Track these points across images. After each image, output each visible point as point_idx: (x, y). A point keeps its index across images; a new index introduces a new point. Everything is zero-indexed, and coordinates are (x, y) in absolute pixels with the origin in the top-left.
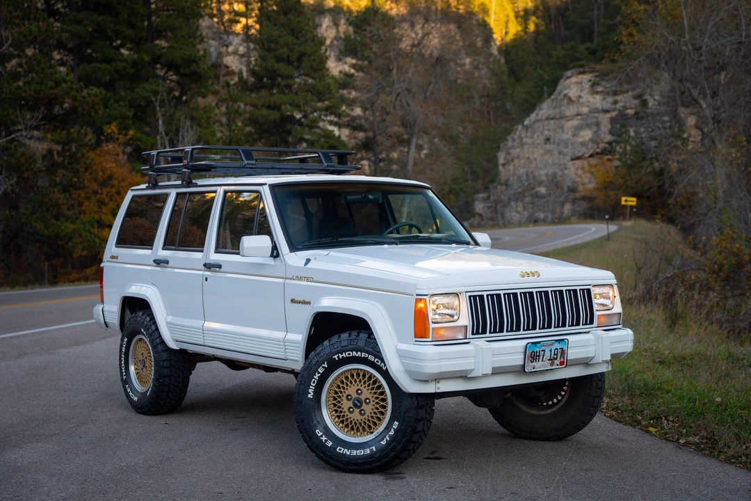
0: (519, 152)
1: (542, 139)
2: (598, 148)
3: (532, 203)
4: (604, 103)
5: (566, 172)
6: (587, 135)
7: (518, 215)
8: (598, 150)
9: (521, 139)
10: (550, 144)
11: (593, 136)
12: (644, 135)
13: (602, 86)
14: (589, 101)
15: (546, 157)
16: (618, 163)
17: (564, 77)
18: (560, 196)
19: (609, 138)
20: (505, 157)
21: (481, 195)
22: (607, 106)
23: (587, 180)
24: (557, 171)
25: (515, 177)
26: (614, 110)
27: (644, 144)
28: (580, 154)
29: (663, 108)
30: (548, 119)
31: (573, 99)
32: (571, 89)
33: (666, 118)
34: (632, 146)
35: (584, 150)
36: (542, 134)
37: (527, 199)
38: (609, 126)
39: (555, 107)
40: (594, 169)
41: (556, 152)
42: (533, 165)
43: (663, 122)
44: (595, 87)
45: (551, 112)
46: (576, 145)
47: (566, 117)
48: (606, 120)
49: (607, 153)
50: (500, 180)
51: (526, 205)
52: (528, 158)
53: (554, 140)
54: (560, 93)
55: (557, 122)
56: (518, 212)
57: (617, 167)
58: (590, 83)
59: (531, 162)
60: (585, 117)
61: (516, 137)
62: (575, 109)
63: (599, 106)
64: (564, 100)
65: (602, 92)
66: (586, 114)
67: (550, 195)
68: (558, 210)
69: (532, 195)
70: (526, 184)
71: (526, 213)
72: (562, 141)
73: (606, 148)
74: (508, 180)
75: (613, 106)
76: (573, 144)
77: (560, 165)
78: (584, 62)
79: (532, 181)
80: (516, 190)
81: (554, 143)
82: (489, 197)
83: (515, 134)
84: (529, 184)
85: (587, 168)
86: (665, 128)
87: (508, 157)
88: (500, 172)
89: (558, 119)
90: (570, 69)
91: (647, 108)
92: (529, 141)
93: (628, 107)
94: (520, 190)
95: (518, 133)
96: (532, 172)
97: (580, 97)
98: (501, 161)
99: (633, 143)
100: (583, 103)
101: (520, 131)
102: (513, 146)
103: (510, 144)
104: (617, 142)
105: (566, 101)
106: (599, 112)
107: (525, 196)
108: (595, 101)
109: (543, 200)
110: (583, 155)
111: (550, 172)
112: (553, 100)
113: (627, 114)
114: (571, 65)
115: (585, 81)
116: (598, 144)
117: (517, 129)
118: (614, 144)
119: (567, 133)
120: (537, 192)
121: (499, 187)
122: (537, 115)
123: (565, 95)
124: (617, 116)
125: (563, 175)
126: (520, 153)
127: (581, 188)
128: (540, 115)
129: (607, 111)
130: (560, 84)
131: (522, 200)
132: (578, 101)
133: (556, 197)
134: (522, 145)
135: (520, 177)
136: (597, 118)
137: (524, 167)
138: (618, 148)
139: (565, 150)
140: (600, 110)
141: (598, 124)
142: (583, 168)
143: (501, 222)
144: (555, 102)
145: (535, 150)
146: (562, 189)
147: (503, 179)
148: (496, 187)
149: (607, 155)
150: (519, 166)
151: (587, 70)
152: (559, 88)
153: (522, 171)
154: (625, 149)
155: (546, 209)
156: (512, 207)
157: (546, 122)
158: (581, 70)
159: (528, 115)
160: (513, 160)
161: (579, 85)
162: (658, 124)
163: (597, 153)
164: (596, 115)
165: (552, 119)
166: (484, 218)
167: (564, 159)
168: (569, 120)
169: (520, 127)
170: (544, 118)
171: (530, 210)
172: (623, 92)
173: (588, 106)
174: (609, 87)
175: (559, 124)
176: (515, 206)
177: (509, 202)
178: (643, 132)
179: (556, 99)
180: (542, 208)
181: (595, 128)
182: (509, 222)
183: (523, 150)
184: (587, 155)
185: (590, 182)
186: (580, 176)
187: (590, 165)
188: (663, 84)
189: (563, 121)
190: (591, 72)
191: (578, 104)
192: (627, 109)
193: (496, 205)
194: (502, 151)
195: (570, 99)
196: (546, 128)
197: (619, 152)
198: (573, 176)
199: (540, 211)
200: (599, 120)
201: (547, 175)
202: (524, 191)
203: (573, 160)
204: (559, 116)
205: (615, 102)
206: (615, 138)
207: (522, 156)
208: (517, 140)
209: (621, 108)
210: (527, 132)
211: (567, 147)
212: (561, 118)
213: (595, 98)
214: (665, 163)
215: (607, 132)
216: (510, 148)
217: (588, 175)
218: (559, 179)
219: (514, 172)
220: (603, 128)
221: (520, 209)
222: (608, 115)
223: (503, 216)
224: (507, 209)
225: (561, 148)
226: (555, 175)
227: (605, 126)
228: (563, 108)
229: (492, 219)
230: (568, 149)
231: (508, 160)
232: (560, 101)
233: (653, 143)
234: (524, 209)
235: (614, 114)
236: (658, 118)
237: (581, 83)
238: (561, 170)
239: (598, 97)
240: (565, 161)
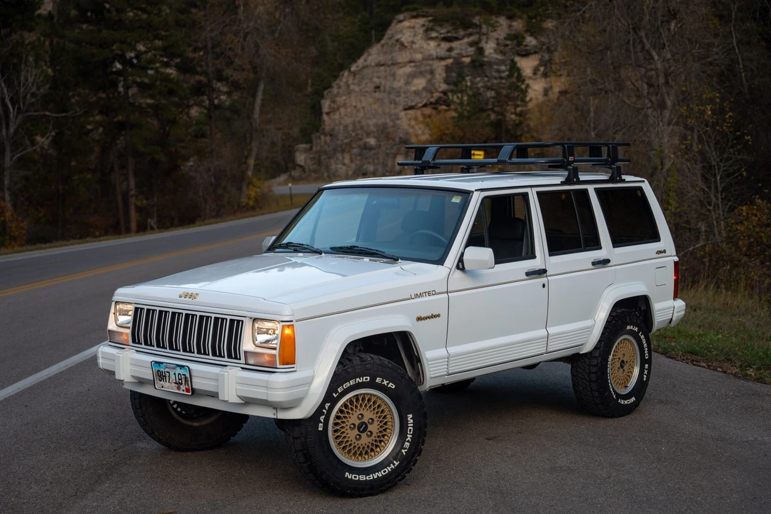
0: (345, 100)
1: (370, 87)
2: (432, 97)
3: (360, 155)
4: (438, 50)
5: (398, 122)
6: (420, 83)
7: (344, 168)
8: (432, 100)
9: (348, 86)
10: (380, 91)
11: (427, 84)
12: (480, 85)
13: (437, 32)
14: (423, 47)
15: (376, 106)
16: (454, 114)
17: (395, 21)
18: (392, 148)
19: (444, 87)
20: (329, 105)
21: (303, 146)
22: (442, 53)
23: (420, 132)
24: (388, 121)
25: (341, 127)
26: (450, 58)
27: (480, 94)
28: (413, 104)
29: (499, 57)
30: (379, 65)
31: (406, 44)
32: (404, 34)
33: (503, 68)
34: (468, 95)
35: (417, 99)
36: (372, 82)
37: (355, 151)
38: (444, 75)
39: (385, 53)
40: (428, 120)
41: (386, 101)
42: (361, 114)
43: (498, 71)
44: (429, 32)
45: (382, 59)
46: (409, 94)
47: (399, 63)
48: (440, 68)
49: (442, 103)
50: (324, 129)
51: (353, 156)
52: (355, 107)
53: (385, 87)
54: (390, 38)
55: (388, 69)
56: (344, 164)
57: (453, 118)
58: (424, 28)
59: (358, 111)
60: (418, 64)
61: (342, 84)
62: (409, 55)
63: (434, 53)
64: (395, 45)
65: (436, 38)
66: (419, 62)
67: (380, 145)
68: (390, 164)
69: (359, 147)
70: (353, 134)
71: (353, 166)
72: (393, 89)
73: (440, 98)
74: (332, 130)
75: (448, 53)
76: (405, 93)
77: (391, 115)
78: (415, 6)
79: (359, 131)
80: (342, 141)
81: (384, 91)
82: (311, 148)
83: (341, 80)
84: (357, 135)
85: (421, 119)
86: (501, 78)
87: (332, 105)
88: (324, 121)
89: (389, 66)
90: (402, 12)
91: (484, 56)
92: (356, 88)
93: (464, 54)
94: (346, 141)
95: (344, 80)
96: (359, 122)
97: (413, 42)
98: (325, 109)
99: (470, 93)
100: (416, 49)
101: (346, 78)
102: (338, 93)
103: (335, 91)
104: (452, 91)
105: (398, 46)
106: (433, 59)
107: (352, 148)
108: (429, 48)
109: (373, 152)
110: (416, 105)
111: (380, 122)
112: (383, 46)
113: (463, 62)
114: (403, 9)
115: (418, 26)
116: (432, 93)
117: (343, 75)
118: (450, 94)
119: (399, 81)
120: (365, 144)
121: (322, 137)
122: (365, 60)
123: (397, 41)
124: (452, 64)
125: (394, 126)
126: (347, 101)
127: (413, 140)
128: (369, 61)
129: (442, 59)
130: (390, 28)
131: (349, 152)
132: (412, 48)
133: (387, 148)
134: (349, 93)
135: (346, 127)
136: (431, 65)
137: (351, 117)
138: (455, 99)
139: (397, 99)
140: (435, 57)
141: (432, 72)
142: (416, 119)
143: (326, 175)
144: (385, 47)
145: (363, 98)
146: (394, 140)
147: (327, 129)
148: (320, 138)
149: (441, 105)
150: (346, 115)
151: (420, 13)
152: (389, 32)
153: (348, 121)
154: (462, 100)
155: (376, 161)
156: (338, 159)
157: (376, 69)
158: (414, 13)
159: (355, 61)
160: (338, 109)
161: (412, 30)
162: (494, 74)
163: (431, 103)
164: (431, 62)
165: (382, 65)
166: (307, 170)
167: (395, 108)
168: (401, 67)
169: (346, 73)
170: (373, 64)
171: (358, 162)
172: (457, 39)
173: (421, 53)
174: (443, 34)
175: (390, 71)
176: (341, 158)
177: (335, 154)
178: (480, 82)
179: (387, 44)
180: (371, 160)
181: (429, 76)
182: (334, 174)
183: (350, 97)
184: (420, 105)
185: (423, 134)
186: (413, 127)
187: (424, 115)
188: (499, 32)
189: (395, 69)
190: (423, 16)
191: (411, 51)
192: (463, 57)
193: (320, 157)
194: (326, 99)
195: (402, 45)
196: (375, 74)
197: (455, 103)
198: (406, 127)
199: (369, 163)
200: (433, 68)
201: (376, 125)
202: (351, 141)
203: (405, 109)
204: (390, 63)
205: (450, 50)
206: (452, 87)
207: (348, 105)
208: (343, 87)
209: (456, 56)
210: (354, 79)
211: (399, 96)
212: (393, 64)
213: (429, 44)
214: (502, 114)
215: (442, 81)
216: (336, 96)
217: (422, 126)
218: (390, 130)
219: (340, 122)
220: (437, 76)
221: (347, 161)
222: (444, 63)
223: (328, 168)
224: (332, 161)
225: (392, 96)
226: (385, 126)
227: (440, 74)
228: (395, 54)
229: (315, 171)
230: (401, 98)
231: (334, 108)
232: (391, 46)
233: (490, 94)
234: (352, 161)
235: (450, 61)
236: (495, 67)
237: (413, 28)
238: (392, 121)
239: (432, 44)
240: (397, 111)
